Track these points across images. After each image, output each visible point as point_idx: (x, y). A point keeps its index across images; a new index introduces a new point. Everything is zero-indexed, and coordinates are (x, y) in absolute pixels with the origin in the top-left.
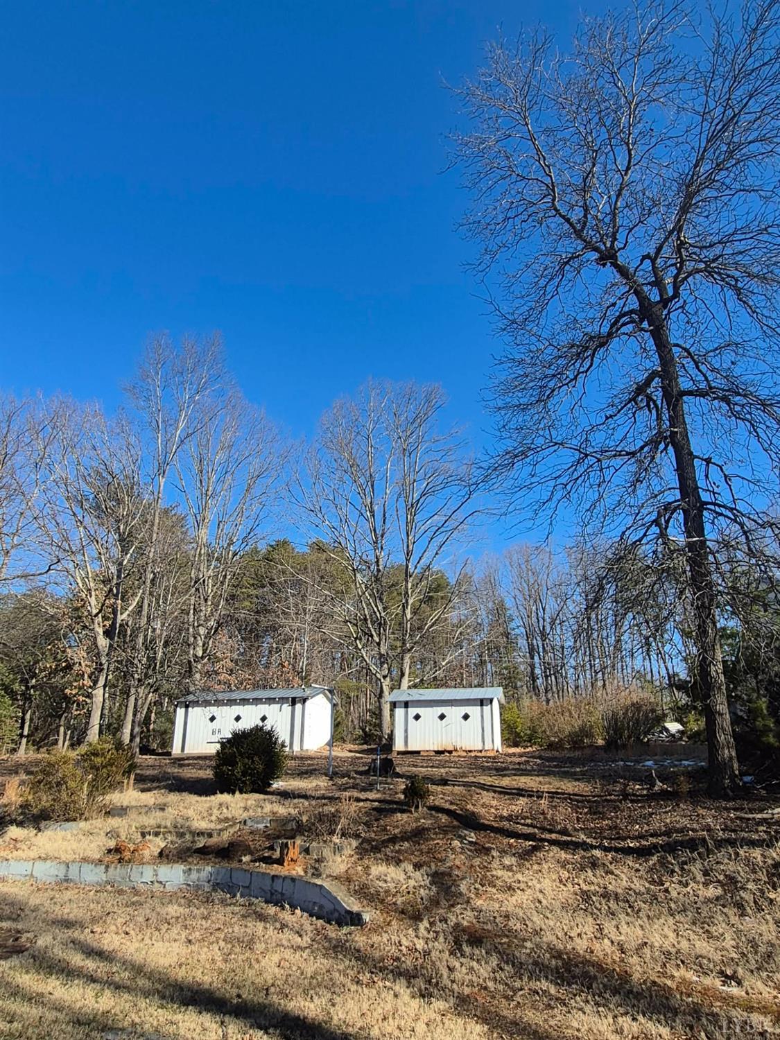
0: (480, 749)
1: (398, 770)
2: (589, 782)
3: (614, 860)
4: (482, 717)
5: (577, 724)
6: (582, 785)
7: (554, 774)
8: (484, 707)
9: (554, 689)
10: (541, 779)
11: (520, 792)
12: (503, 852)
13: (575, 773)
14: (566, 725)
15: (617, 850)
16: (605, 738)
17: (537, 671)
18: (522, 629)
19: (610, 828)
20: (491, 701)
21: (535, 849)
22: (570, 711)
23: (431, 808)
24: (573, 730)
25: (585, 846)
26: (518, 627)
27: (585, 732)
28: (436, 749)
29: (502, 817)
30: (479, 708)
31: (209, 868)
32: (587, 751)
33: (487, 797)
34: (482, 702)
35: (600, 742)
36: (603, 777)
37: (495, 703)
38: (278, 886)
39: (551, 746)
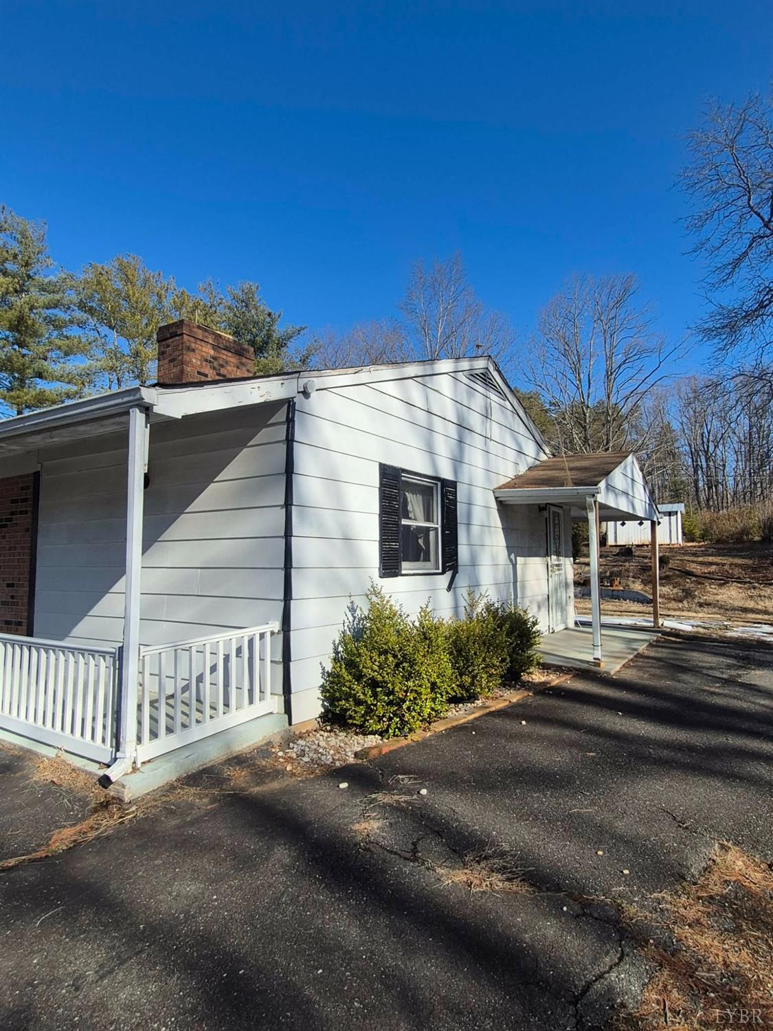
0: (668, 543)
1: (635, 554)
2: (751, 559)
3: (764, 587)
4: (670, 523)
5: (740, 526)
6: (747, 561)
7: (729, 556)
8: (672, 517)
9: (715, 497)
10: (721, 558)
11: (711, 564)
12: (710, 584)
13: (742, 555)
14: (731, 527)
15: (766, 584)
16: (761, 536)
17: (701, 484)
18: (688, 448)
19: (763, 577)
20: (676, 513)
21: (724, 584)
22: (735, 518)
23: (670, 568)
24: (737, 530)
25: (750, 582)
26: (683, 446)
27: (745, 531)
28: (637, 544)
29: (705, 573)
30: (668, 517)
31: (579, 589)
32: (747, 545)
33: (694, 565)
34: (670, 514)
35: (757, 538)
36: (760, 557)
37: (679, 514)
38: (615, 593)
39: (718, 541)
